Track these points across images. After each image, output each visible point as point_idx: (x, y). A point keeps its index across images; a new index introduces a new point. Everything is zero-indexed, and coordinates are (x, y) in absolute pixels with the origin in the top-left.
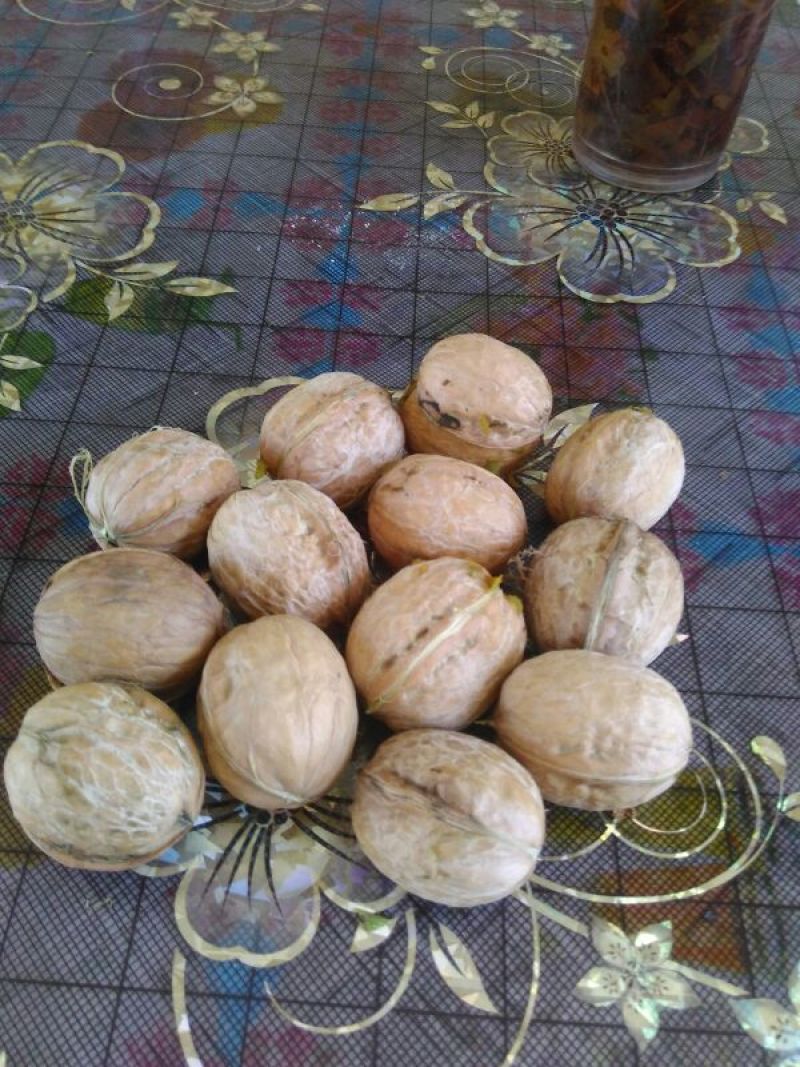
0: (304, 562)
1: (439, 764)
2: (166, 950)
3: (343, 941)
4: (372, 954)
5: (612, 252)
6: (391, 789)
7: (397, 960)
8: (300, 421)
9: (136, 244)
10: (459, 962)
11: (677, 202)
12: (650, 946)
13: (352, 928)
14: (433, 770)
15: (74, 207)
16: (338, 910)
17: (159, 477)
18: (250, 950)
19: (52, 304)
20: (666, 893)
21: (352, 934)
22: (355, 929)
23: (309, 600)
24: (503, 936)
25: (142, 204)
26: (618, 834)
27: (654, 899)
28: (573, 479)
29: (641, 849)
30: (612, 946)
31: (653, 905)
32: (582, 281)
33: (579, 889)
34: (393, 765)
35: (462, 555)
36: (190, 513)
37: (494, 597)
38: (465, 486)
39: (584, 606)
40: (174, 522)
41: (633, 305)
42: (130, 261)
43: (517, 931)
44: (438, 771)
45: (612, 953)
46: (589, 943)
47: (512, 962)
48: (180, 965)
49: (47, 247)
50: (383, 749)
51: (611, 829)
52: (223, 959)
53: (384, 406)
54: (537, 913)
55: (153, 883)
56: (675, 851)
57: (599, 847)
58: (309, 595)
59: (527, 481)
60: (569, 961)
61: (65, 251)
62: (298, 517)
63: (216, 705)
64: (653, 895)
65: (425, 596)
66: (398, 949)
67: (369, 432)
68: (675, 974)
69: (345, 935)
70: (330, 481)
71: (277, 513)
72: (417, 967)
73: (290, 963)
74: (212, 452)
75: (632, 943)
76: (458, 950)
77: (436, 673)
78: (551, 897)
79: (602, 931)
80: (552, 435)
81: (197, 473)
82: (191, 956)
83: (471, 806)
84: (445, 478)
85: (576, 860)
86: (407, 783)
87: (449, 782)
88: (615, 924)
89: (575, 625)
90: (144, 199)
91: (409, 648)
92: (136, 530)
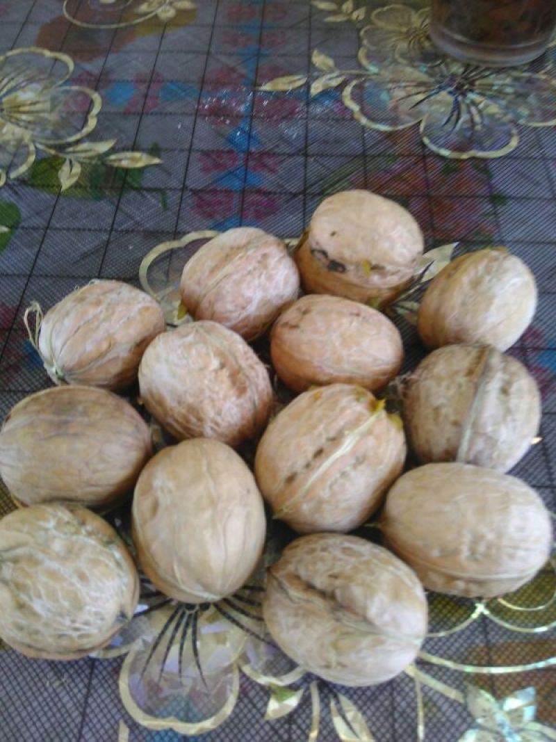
0: (217, 393)
1: (336, 571)
2: (112, 721)
3: (259, 710)
4: (282, 722)
5: (464, 117)
6: (295, 593)
7: (304, 726)
8: (213, 271)
9: (83, 128)
10: (356, 726)
11: (516, 74)
12: (516, 710)
13: (265, 698)
14: (331, 576)
15: (35, 100)
16: (253, 684)
17: (96, 323)
18: (182, 720)
19: (17, 179)
20: (529, 662)
21: (266, 704)
22: (269, 699)
23: (223, 424)
24: (392, 704)
25: (86, 96)
26: (487, 612)
27: (519, 669)
28: (442, 311)
29: (507, 625)
30: (484, 710)
31: (518, 674)
32: (442, 141)
33: (455, 661)
34: (296, 569)
35: (349, 381)
36: (123, 351)
37: (379, 420)
38: (351, 323)
39: (456, 424)
40: (110, 361)
41: (484, 160)
42: (78, 142)
43: (404, 699)
44: (335, 577)
45: (484, 717)
46: (465, 708)
47: (401, 726)
48: (124, 734)
49: (13, 134)
50: (287, 552)
51: (481, 609)
52: (159, 729)
53: (282, 255)
54: (421, 683)
55: (101, 663)
56: (535, 626)
57: (471, 624)
58: (223, 420)
59: (400, 311)
60: (448, 724)
61: (27, 136)
62: (212, 354)
63: (145, 522)
64: (517, 664)
65: (320, 420)
66: (304, 716)
67: (270, 278)
68: (538, 735)
69: (259, 705)
70: (237, 321)
71: (194, 352)
72: (320, 732)
73: (214, 730)
74: (140, 299)
75: (501, 708)
76: (355, 717)
77: (331, 487)
78: (431, 668)
79: (476, 697)
80: (421, 271)
81: (128, 318)
82: (133, 726)
83: (365, 608)
84: (334, 316)
85: (451, 635)
86: (310, 587)
87: (345, 587)
88: (487, 691)
89: (448, 440)
90: (88, 91)
91: (308, 466)
92: (79, 368)
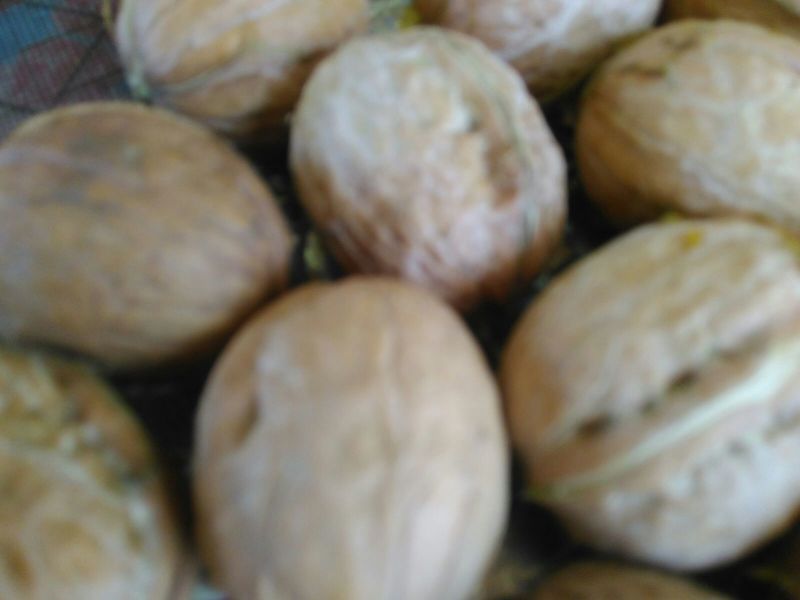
0: (450, 186)
23: (449, 259)
36: (269, 65)
40: (240, 79)
58: (450, 251)
62: (455, 97)
63: (218, 452)
70: (523, 50)
71: (415, 82)
91: (649, 408)
92: (176, 82)
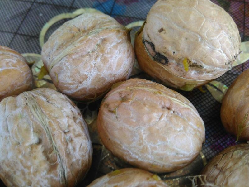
0: (29, 168)
8: (59, 49)
70: (77, 90)
